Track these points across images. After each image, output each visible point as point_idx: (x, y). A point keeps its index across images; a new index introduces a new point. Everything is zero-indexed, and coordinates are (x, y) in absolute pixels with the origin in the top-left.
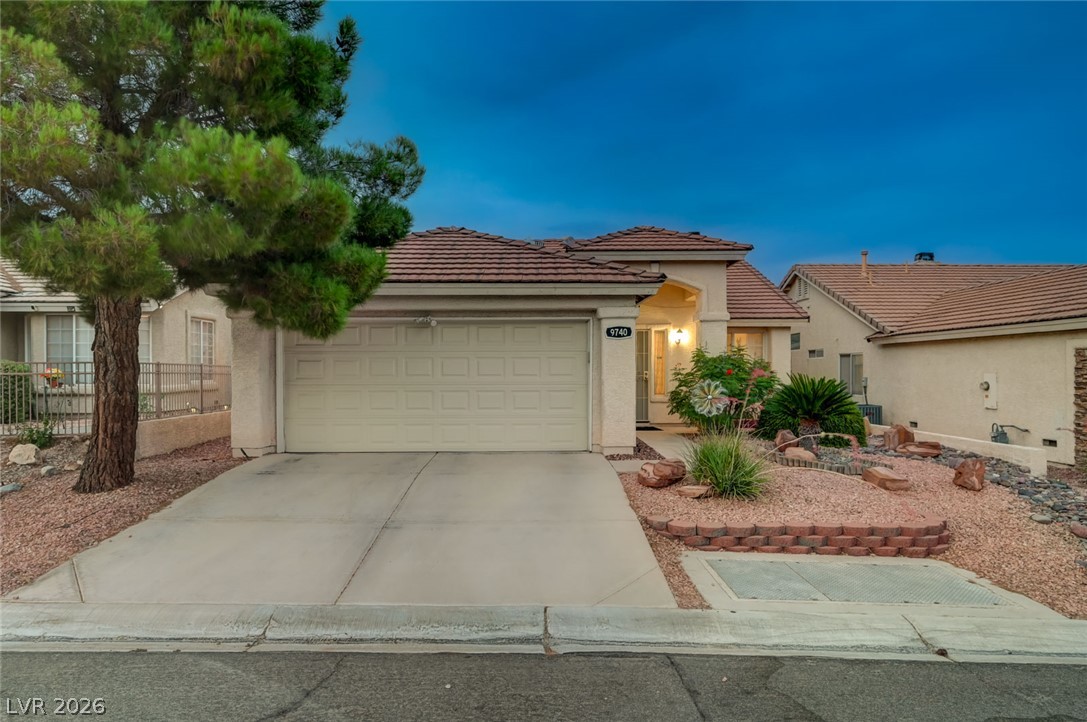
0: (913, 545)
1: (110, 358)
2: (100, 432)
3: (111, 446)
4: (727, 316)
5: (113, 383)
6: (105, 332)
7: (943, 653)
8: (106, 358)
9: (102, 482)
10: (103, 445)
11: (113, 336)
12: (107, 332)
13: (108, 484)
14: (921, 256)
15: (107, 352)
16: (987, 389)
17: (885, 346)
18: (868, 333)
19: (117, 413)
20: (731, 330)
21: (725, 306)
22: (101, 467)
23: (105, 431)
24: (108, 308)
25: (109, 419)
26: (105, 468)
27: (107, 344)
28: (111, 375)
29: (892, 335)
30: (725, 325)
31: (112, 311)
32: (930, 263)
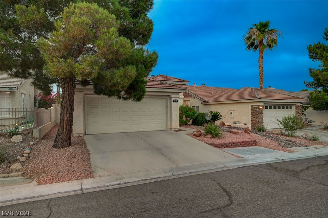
0: (253, 144)
1: (69, 107)
2: (64, 129)
3: (68, 133)
4: (183, 97)
5: (69, 114)
6: (67, 99)
7: (283, 160)
8: (67, 107)
9: (65, 144)
10: (65, 133)
11: (70, 100)
12: (68, 99)
13: (67, 145)
14: (203, 84)
15: (68, 105)
16: (231, 114)
17: (205, 105)
18: (202, 102)
19: (69, 123)
20: (184, 101)
21: (183, 95)
22: (65, 140)
23: (66, 129)
24: (69, 91)
25: (67, 125)
26: (66, 140)
27: (68, 102)
28: (68, 112)
29: (208, 102)
30: (183, 99)
31: (70, 92)
32: (205, 86)
